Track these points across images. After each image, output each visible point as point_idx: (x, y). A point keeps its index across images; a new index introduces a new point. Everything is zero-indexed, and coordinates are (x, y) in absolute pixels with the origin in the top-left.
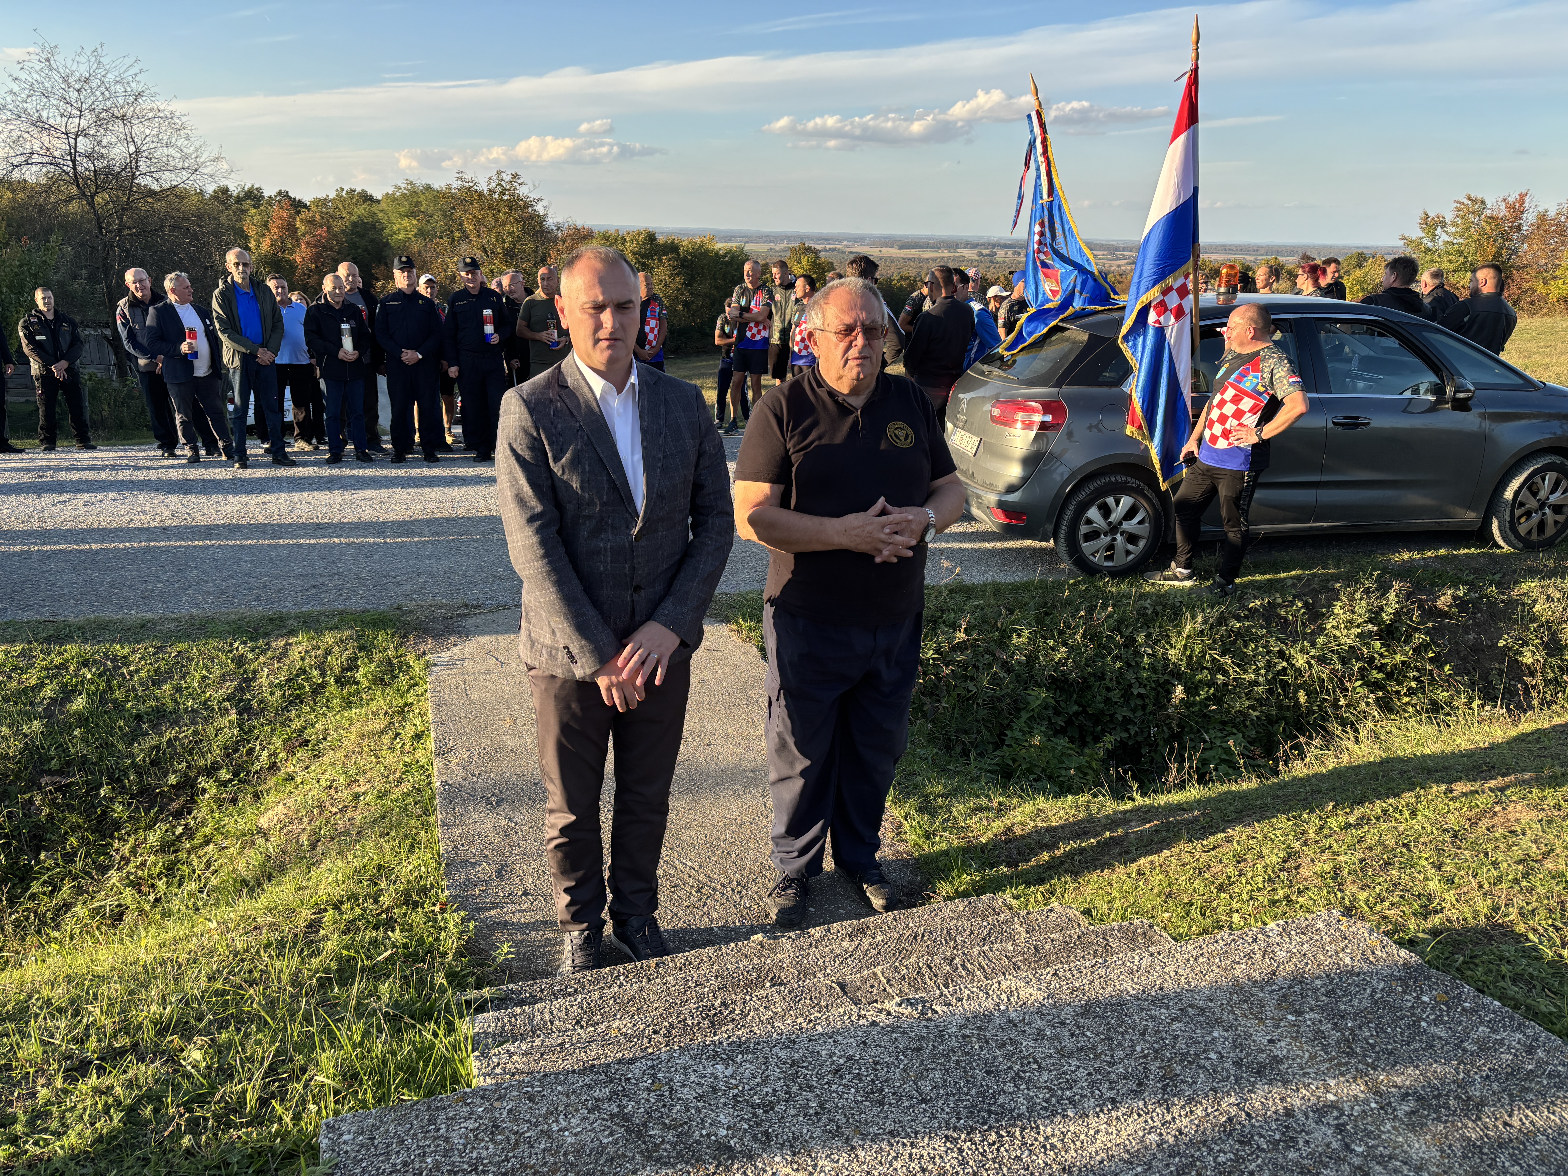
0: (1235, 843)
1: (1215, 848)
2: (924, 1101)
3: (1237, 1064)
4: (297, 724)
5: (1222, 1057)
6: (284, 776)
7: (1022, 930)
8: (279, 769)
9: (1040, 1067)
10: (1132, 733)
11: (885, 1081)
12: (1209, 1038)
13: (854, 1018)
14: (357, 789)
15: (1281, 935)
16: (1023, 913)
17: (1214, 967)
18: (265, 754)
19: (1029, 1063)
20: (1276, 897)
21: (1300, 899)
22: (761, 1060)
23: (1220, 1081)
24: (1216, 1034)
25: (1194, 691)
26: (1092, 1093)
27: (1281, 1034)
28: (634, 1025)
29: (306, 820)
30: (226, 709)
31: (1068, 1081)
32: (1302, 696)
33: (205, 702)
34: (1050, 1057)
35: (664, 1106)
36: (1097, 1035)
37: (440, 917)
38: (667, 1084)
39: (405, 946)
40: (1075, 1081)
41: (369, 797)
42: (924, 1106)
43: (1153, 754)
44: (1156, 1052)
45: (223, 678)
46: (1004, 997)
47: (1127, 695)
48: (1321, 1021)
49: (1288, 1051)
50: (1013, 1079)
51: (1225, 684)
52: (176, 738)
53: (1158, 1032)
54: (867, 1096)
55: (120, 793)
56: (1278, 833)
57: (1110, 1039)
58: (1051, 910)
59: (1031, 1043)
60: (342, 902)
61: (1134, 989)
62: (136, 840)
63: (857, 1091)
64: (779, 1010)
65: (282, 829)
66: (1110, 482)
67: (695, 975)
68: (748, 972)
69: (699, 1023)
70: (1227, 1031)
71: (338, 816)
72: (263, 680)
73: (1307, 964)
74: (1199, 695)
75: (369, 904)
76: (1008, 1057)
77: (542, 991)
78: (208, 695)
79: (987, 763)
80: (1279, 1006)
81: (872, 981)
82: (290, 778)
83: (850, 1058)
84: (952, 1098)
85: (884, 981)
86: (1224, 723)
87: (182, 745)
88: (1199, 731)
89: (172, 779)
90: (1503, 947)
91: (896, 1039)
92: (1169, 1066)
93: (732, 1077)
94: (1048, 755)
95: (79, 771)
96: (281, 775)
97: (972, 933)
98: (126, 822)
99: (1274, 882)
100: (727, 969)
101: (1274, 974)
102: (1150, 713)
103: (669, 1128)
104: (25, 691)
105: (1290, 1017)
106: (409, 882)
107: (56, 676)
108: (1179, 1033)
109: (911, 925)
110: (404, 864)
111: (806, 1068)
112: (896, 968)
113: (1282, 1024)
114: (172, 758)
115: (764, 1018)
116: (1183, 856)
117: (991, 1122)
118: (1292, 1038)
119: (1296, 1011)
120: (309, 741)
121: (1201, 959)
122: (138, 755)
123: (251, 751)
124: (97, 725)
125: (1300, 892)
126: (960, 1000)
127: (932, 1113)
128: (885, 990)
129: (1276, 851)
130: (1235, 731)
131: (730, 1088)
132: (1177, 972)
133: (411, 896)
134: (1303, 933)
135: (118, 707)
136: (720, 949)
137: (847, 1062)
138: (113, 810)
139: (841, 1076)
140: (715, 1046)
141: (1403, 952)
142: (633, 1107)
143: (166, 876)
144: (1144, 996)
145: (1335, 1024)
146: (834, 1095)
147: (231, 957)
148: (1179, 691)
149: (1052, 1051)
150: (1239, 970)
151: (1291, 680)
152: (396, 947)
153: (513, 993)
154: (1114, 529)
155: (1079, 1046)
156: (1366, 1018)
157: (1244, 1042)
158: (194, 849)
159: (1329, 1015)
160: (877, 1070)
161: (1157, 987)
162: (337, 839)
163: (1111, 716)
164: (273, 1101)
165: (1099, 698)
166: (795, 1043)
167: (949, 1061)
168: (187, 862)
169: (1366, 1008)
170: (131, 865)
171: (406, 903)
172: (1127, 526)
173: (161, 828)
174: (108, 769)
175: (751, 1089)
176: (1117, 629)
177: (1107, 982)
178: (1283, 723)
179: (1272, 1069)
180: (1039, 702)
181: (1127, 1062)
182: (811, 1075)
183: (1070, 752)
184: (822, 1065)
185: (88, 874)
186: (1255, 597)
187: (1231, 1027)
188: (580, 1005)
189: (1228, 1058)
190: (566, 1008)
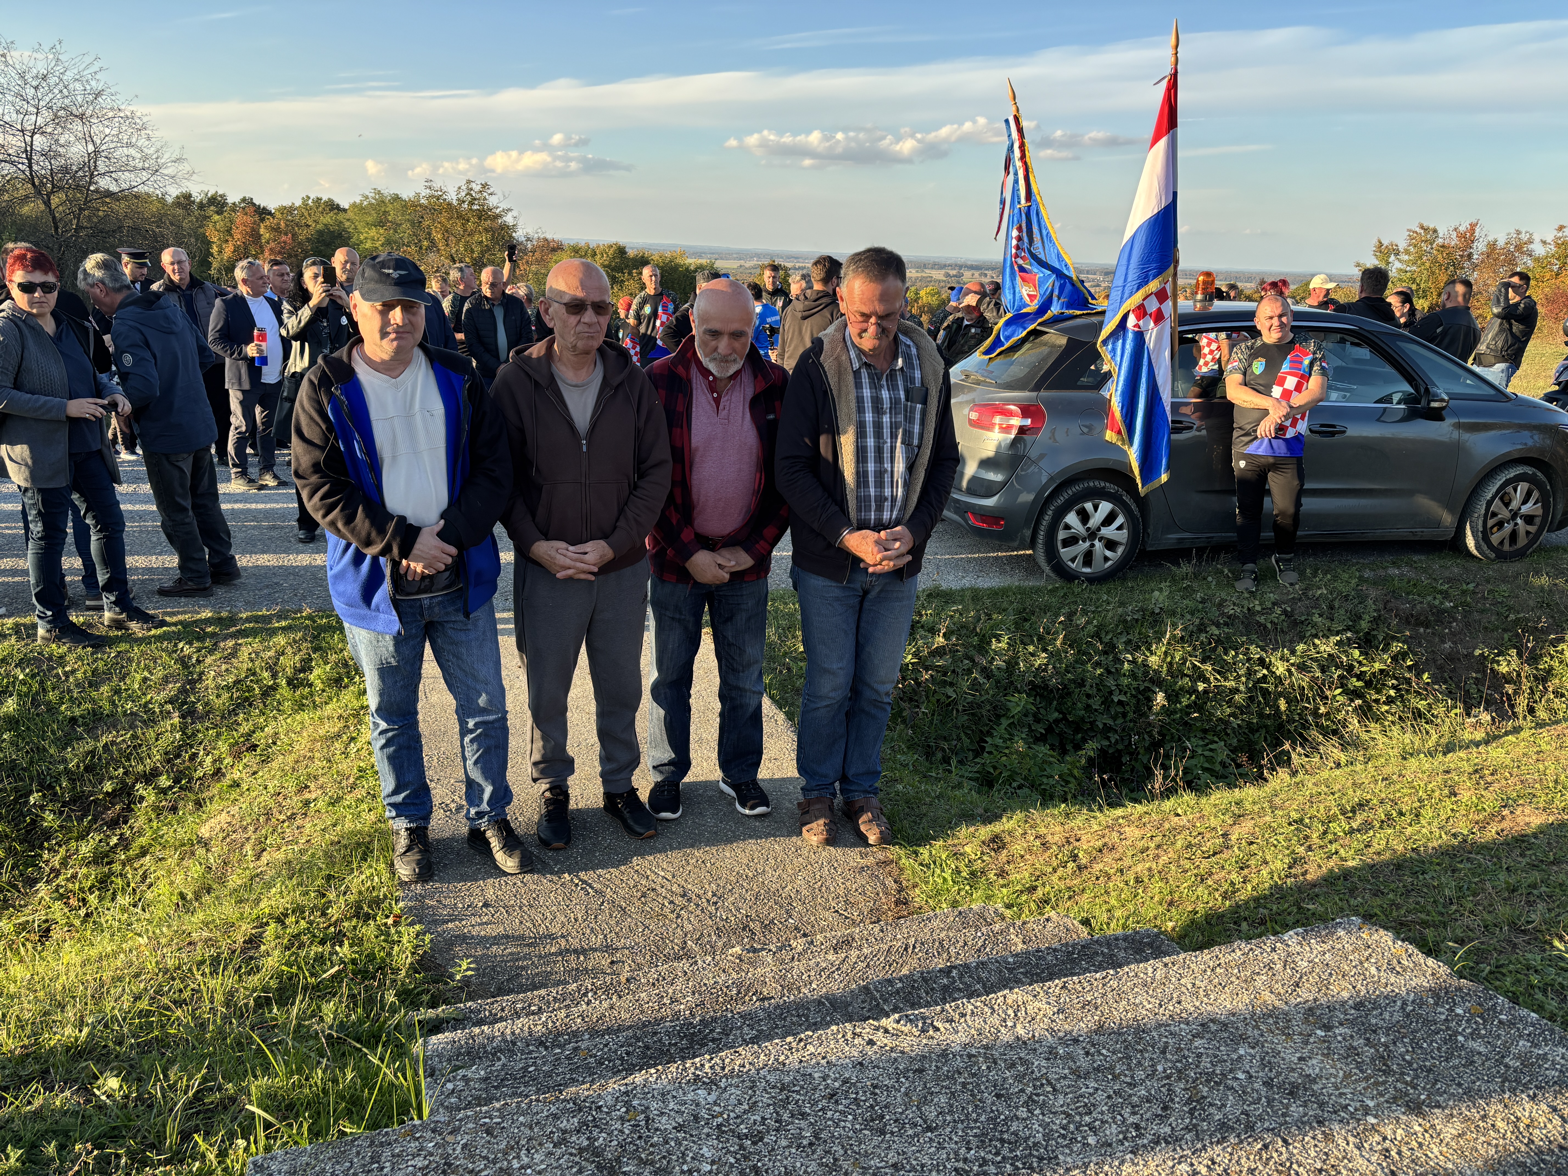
0: (1235, 849)
1: (1215, 854)
2: (929, 1129)
3: (1268, 1084)
4: (245, 728)
5: (1251, 1077)
6: (230, 783)
7: (1018, 941)
8: (224, 775)
9: (1054, 1090)
11: (886, 1107)
12: (1235, 1056)
13: (849, 1036)
14: (307, 796)
15: (1301, 944)
16: (1018, 923)
17: (1233, 979)
18: (209, 759)
19: (1042, 1085)
22: (748, 1084)
23: (1251, 1103)
24: (1242, 1052)
25: (1175, 698)
26: (1114, 1118)
27: (1311, 1051)
28: (605, 1046)
29: (251, 828)
30: (169, 712)
31: (1086, 1105)
32: (1283, 705)
33: (146, 705)
34: (1065, 1078)
35: (640, 1138)
36: (1114, 1053)
37: (393, 930)
38: (643, 1112)
39: (354, 962)
40: (1094, 1105)
41: (321, 804)
42: (929, 1134)
43: (1133, 763)
44: (1179, 1071)
45: (166, 680)
46: (1010, 1012)
47: (1107, 702)
48: (1352, 1037)
49: (1321, 1070)
50: (1026, 1103)
51: (1206, 692)
52: (113, 743)
53: (1179, 1049)
54: (866, 1123)
55: (51, 801)
56: (1281, 838)
57: (1129, 1058)
58: (1048, 920)
59: (1044, 1063)
60: (286, 915)
61: (1149, 1003)
62: (67, 851)
63: (855, 1119)
65: (224, 838)
66: (1089, 487)
67: (670, 991)
68: (727, 987)
70: (1253, 1048)
71: (286, 824)
72: (209, 682)
73: (1331, 974)
74: (1180, 703)
75: (316, 916)
76: (1019, 1078)
77: (503, 1010)
78: (149, 697)
79: (968, 771)
80: (1306, 1021)
81: (863, 996)
82: (236, 784)
83: (845, 1082)
84: (960, 1125)
85: (876, 996)
86: (1205, 731)
88: (1180, 739)
89: (108, 787)
90: (1529, 956)
91: (896, 1059)
92: (1195, 1088)
93: (715, 1103)
94: (1029, 763)
95: (8, 777)
96: (227, 781)
97: (965, 944)
98: (56, 831)
100: (704, 984)
101: (1298, 985)
102: (1131, 721)
103: (645, 1164)
105: (1319, 1032)
106: (360, 893)
108: (1202, 1050)
109: (899, 936)
110: (356, 874)
111: (798, 1092)
113: (1312, 1040)
114: (108, 763)
116: (1182, 862)
117: (1005, 1152)
118: (1323, 1055)
119: (1324, 1026)
120: (257, 746)
121: (1218, 970)
122: (72, 760)
123: (194, 756)
124: (28, 728)
126: (963, 1015)
127: (939, 1143)
128: (878, 1004)
129: (1280, 857)
130: (1216, 739)
131: (713, 1117)
132: (1194, 984)
133: (362, 908)
134: (1323, 942)
135: (52, 709)
136: (696, 963)
137: (842, 1085)
138: (43, 819)
139: (837, 1101)
140: (696, 1069)
141: (1430, 961)
142: (604, 1139)
143: (99, 889)
144: (1162, 1010)
145: (1368, 1039)
146: (829, 1123)
147: (161, 974)
148: (1160, 698)
149: (1066, 1071)
150: (1260, 981)
151: (1271, 688)
152: (344, 962)
153: (471, 1011)
154: (1092, 535)
155: (1095, 1065)
156: (1399, 1032)
157: (1273, 1060)
158: (129, 861)
159: (1360, 1030)
160: (876, 1094)
161: (1174, 1000)
162: (284, 848)
163: (1092, 723)
164: (196, 1136)
165: (1079, 705)
166: (784, 1065)
167: (955, 1084)
168: (121, 875)
169: (1398, 1022)
170: (61, 877)
171: (357, 915)
172: (1106, 532)
173: (94, 838)
174: (38, 775)
175: (737, 1117)
176: (1097, 635)
177: (1120, 995)
178: (1263, 731)
179: (1306, 1090)
180: (1019, 709)
181: (1149, 1083)
182: (804, 1101)
183: (1051, 759)
184: (815, 1089)
185: (15, 887)
186: (1234, 604)
187: (1257, 1044)
188: (545, 1024)
189: (1257, 1078)
190: (529, 1028)
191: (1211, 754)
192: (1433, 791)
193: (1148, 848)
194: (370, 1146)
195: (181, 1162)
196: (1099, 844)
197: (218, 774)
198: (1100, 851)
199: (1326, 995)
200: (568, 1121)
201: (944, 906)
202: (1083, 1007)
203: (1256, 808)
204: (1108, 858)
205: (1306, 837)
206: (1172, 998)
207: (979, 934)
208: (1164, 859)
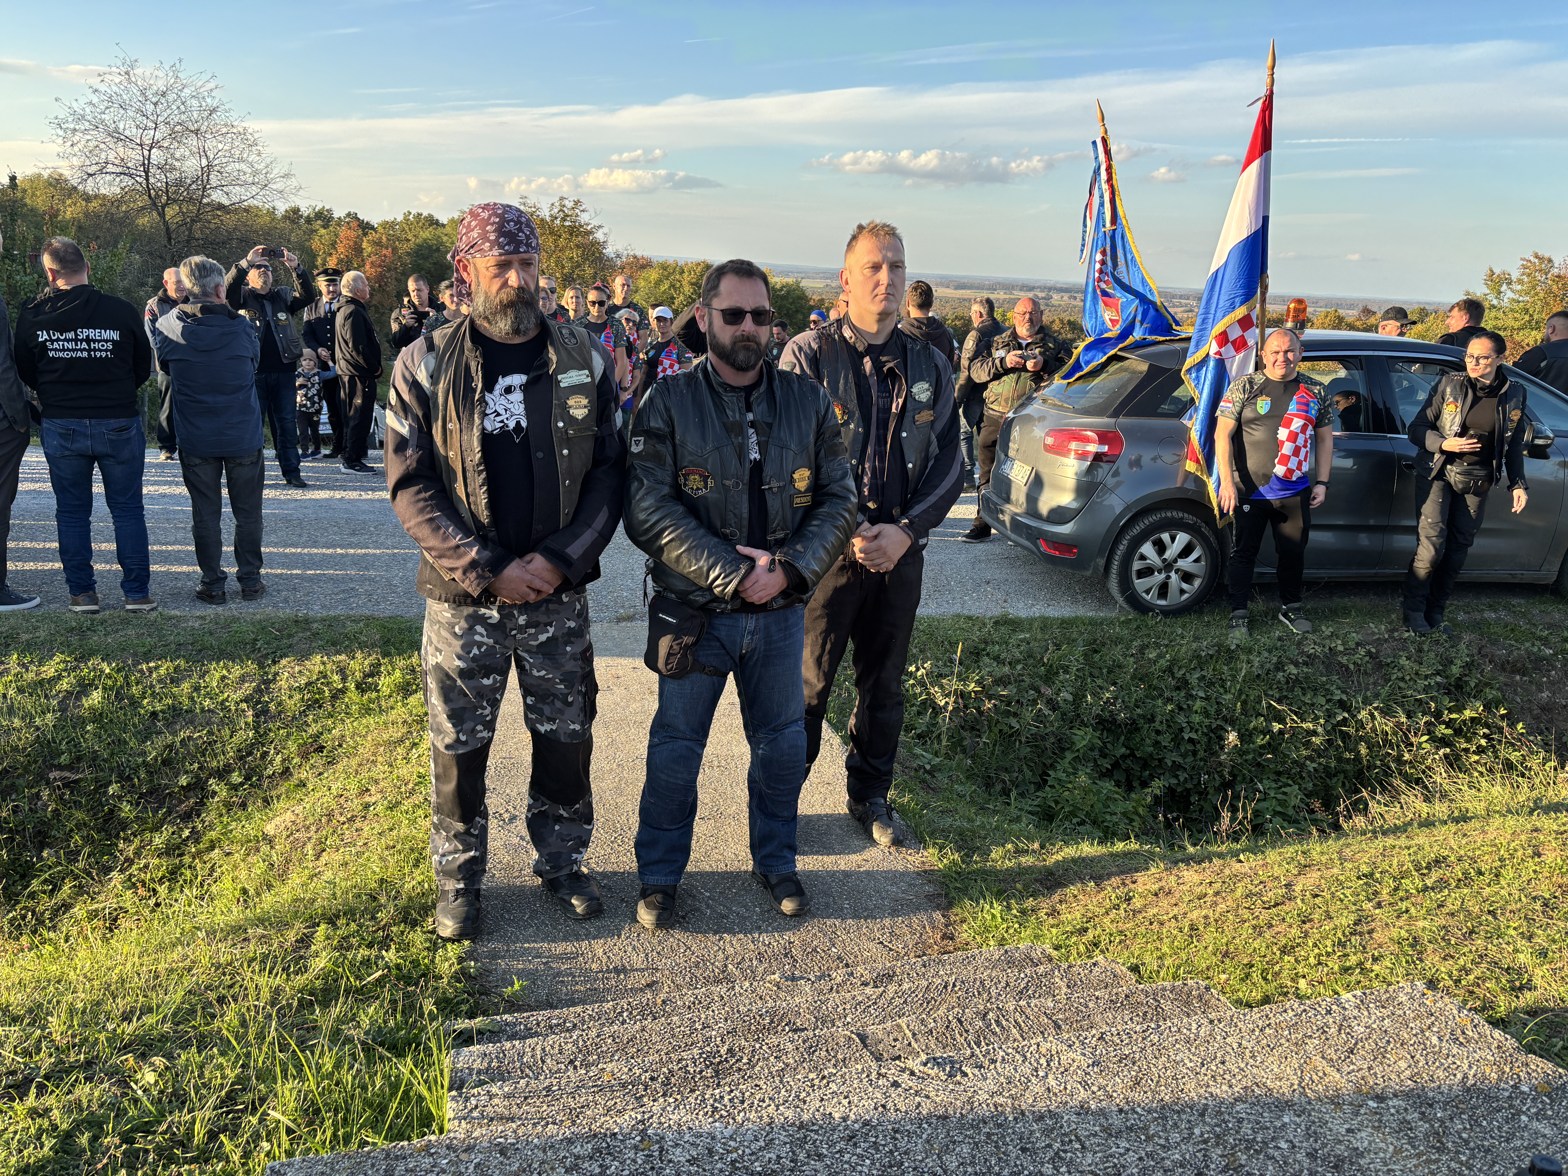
0: (1299, 901)
1: (1276, 905)
3: (1312, 1155)
4: (313, 729)
5: (1294, 1147)
6: (297, 782)
7: (1063, 984)
8: (291, 775)
9: (1083, 1147)
10: (1182, 779)
11: (906, 1153)
12: (1278, 1124)
13: (874, 1076)
14: (367, 799)
15: (1358, 1007)
16: (1064, 965)
17: (1283, 1041)
18: (279, 758)
19: (1071, 1141)
20: (1348, 964)
21: (1376, 968)
22: (766, 1120)
24: (1286, 1119)
25: (1248, 739)
27: (1361, 1123)
28: (630, 1070)
29: (313, 828)
30: (244, 711)
31: (1115, 1165)
32: (1363, 751)
33: (222, 703)
34: (1095, 1135)
35: (652, 1169)
36: (1149, 1112)
38: (658, 1142)
39: (398, 967)
40: (1124, 1167)
41: (380, 808)
43: (1202, 803)
44: (1218, 1136)
45: (242, 679)
46: (1043, 1061)
47: (1177, 740)
48: (1406, 1110)
49: (1370, 1143)
50: (1052, 1160)
51: (1281, 732)
52: (189, 738)
53: (1219, 1113)
55: (129, 792)
56: (1348, 892)
57: (1165, 1118)
58: (1095, 964)
59: (1074, 1118)
60: (338, 917)
61: (1191, 1061)
62: (141, 841)
63: (873, 1164)
64: (791, 1061)
65: (288, 836)
66: (1166, 517)
67: (703, 1016)
68: (760, 1016)
69: (701, 1072)
70: (1299, 1116)
71: (345, 826)
72: (283, 683)
73: (1388, 1042)
74: (1254, 743)
75: (366, 920)
76: (1047, 1132)
77: (538, 1024)
78: (226, 695)
79: (1028, 804)
80: (1358, 1090)
81: (896, 1034)
82: (302, 784)
83: (866, 1123)
85: (910, 1034)
86: (1279, 774)
87: (196, 746)
88: (1252, 780)
89: (183, 781)
91: (920, 1104)
92: (1233, 1155)
93: (731, 1138)
94: (1092, 798)
95: (90, 766)
96: (294, 781)
97: (1007, 985)
98: (132, 822)
99: (1344, 946)
100: (738, 1011)
101: (1352, 1052)
102: (1201, 760)
104: (41, 683)
105: (1371, 1103)
106: (410, 898)
107: (74, 669)
108: (1244, 1115)
109: (941, 973)
110: (407, 879)
111: (816, 1132)
112: (923, 1021)
113: (1362, 1111)
114: (185, 758)
115: (774, 1070)
116: (1240, 912)
118: (1373, 1127)
119: (1377, 1096)
120: (324, 747)
121: (1267, 1031)
122: (150, 754)
123: (265, 754)
124: (111, 721)
125: (1375, 960)
126: (993, 1061)
128: (910, 1044)
129: (1346, 912)
130: (1290, 782)
131: (728, 1152)
132: (1240, 1044)
133: (410, 914)
134: (1383, 1007)
135: (135, 704)
136: (733, 988)
137: (862, 1128)
138: (120, 809)
139: (855, 1144)
140: (715, 1100)
141: (1497, 1033)
142: (617, 1168)
143: (169, 880)
144: (1203, 1070)
145: (1423, 1113)
146: (846, 1166)
147: (213, 969)
148: (1232, 737)
149: (1097, 1128)
150: (1311, 1045)
151: (1352, 731)
152: (388, 967)
153: (507, 1024)
154: (1168, 566)
155: (1128, 1124)
156: (1458, 1108)
157: (1319, 1130)
158: (199, 854)
159: (1415, 1103)
160: (896, 1139)
161: (1218, 1060)
162: (342, 850)
163: (1160, 760)
164: (222, 1136)
165: (1148, 741)
166: (805, 1102)
167: (979, 1134)
168: (190, 867)
169: (1457, 1096)
170: (134, 867)
171: (405, 921)
172: (1182, 564)
173: (167, 831)
174: (118, 766)
175: (753, 1154)
176: (1169, 670)
177: (1160, 1050)
178: (1341, 776)
179: (1352, 1164)
180: (1084, 743)
181: (1184, 1147)
182: (821, 1141)
183: (1116, 796)
184: (834, 1130)
185: (89, 874)
186: (1315, 643)
187: (1303, 1112)
188: (575, 1043)
189: (1300, 1148)
190: (560, 1045)
191: (1284, 797)
192: (1516, 850)
193: (1206, 895)
194: (385, 1159)
195: (206, 1161)
196: (1156, 887)
197: (286, 773)
198: (1156, 895)
199: (1381, 1063)
200: (582, 1146)
201: (992, 943)
202: (1120, 1062)
203: (1324, 859)
204: (1164, 903)
205: (1376, 893)
206: (1216, 1057)
207: (1022, 975)
208: (1222, 907)
